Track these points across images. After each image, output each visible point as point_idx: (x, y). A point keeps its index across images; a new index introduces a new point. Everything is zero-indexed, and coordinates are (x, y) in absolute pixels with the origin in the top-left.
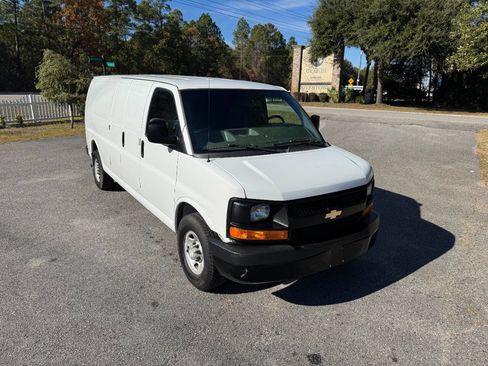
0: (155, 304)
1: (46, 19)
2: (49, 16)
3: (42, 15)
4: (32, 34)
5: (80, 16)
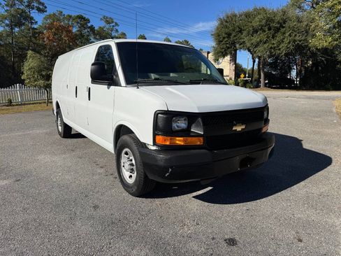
0: (96, 207)
1: (33, 39)
2: (35, 38)
3: (30, 37)
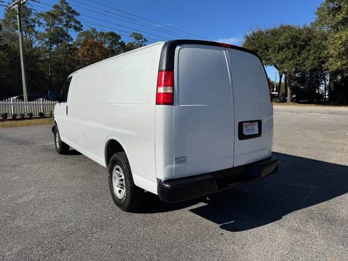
2: (71, 54)
3: (67, 53)
4: (60, 64)
5: (90, 53)
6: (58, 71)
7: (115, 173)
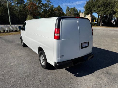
2: (25, 7)
3: (23, 7)
4: (22, 11)
5: (31, 7)
6: (21, 14)
7: (41, 57)
